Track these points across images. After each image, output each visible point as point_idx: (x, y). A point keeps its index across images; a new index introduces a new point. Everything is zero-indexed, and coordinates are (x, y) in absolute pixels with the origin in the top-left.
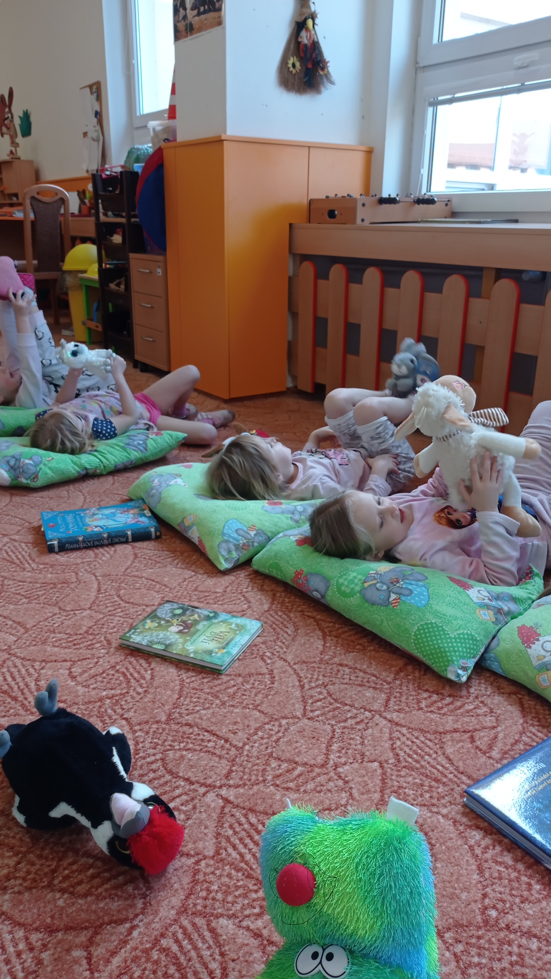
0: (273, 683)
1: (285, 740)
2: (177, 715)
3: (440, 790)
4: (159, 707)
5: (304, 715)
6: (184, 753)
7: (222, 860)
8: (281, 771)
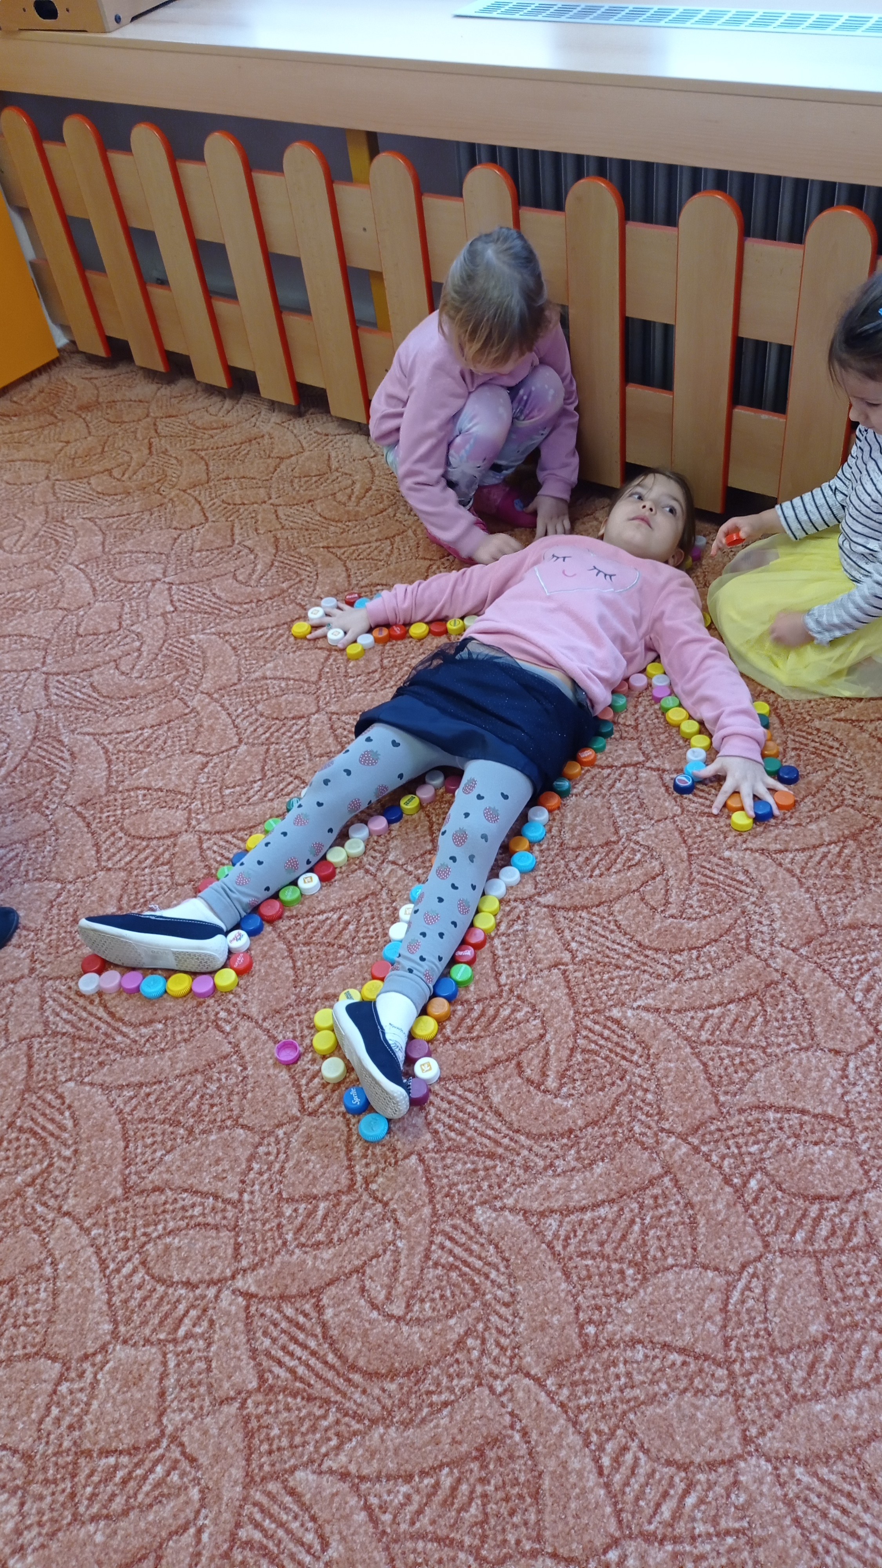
0: (245, 1069)
1: (290, 1164)
2: (134, 1178)
3: (498, 1169)
4: (106, 1174)
5: (303, 1109)
6: (168, 1240)
7: (271, 1388)
8: (300, 1219)
